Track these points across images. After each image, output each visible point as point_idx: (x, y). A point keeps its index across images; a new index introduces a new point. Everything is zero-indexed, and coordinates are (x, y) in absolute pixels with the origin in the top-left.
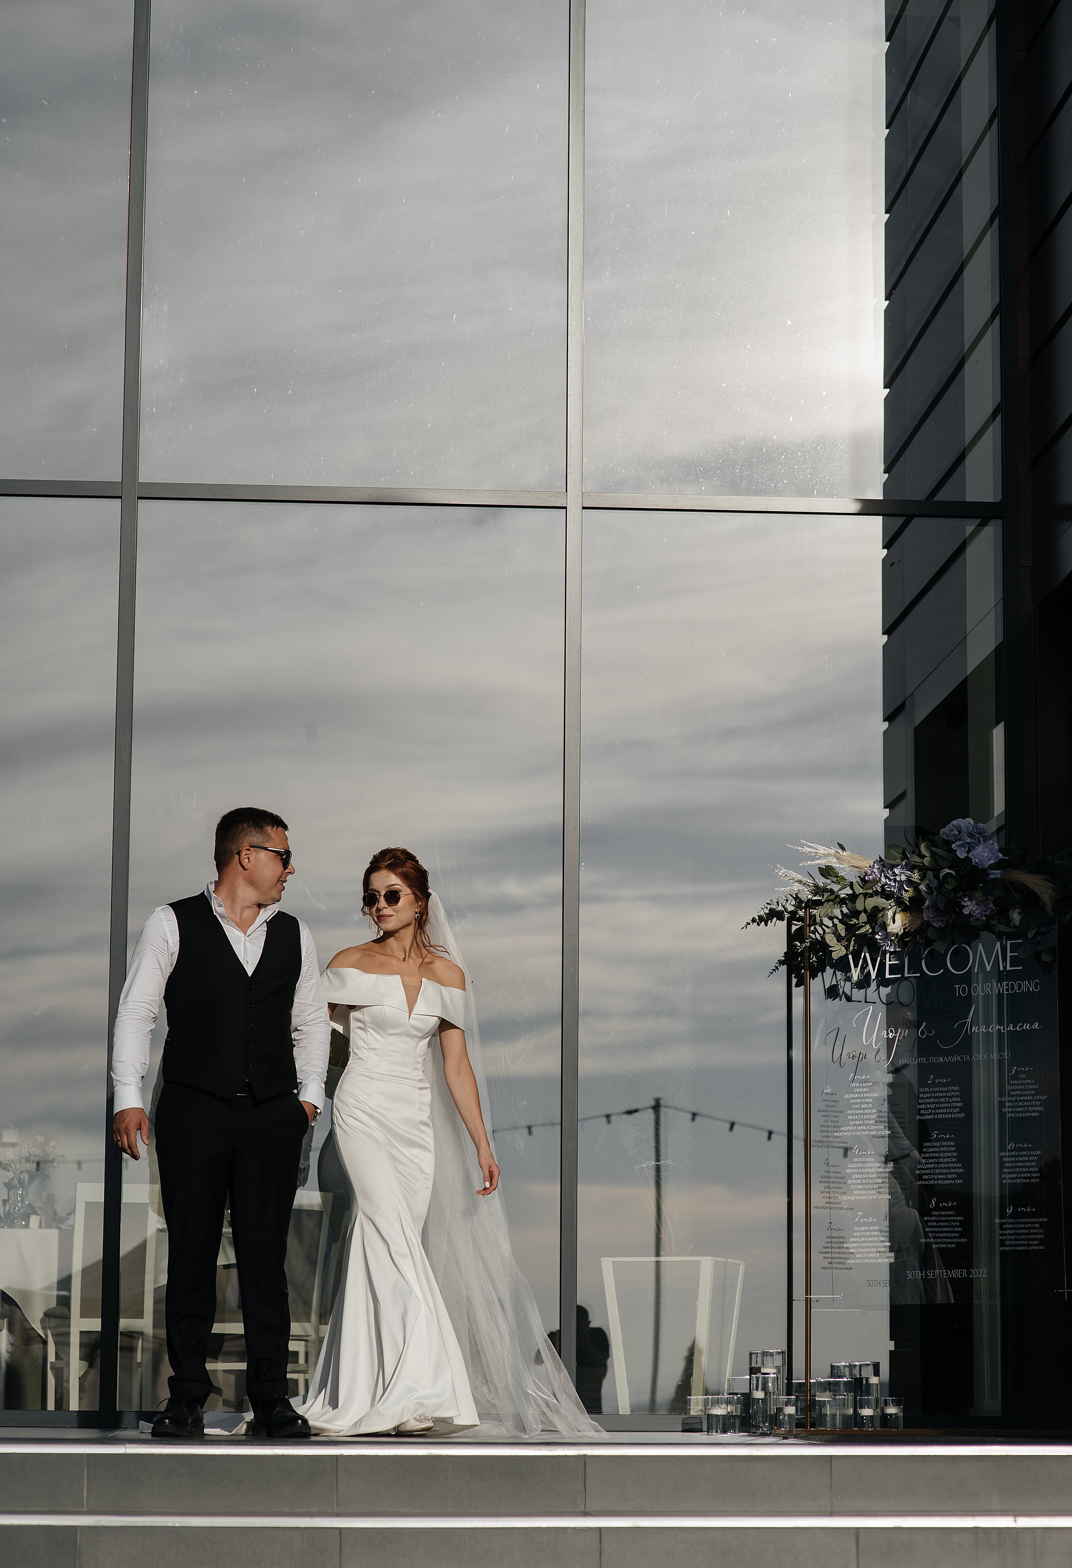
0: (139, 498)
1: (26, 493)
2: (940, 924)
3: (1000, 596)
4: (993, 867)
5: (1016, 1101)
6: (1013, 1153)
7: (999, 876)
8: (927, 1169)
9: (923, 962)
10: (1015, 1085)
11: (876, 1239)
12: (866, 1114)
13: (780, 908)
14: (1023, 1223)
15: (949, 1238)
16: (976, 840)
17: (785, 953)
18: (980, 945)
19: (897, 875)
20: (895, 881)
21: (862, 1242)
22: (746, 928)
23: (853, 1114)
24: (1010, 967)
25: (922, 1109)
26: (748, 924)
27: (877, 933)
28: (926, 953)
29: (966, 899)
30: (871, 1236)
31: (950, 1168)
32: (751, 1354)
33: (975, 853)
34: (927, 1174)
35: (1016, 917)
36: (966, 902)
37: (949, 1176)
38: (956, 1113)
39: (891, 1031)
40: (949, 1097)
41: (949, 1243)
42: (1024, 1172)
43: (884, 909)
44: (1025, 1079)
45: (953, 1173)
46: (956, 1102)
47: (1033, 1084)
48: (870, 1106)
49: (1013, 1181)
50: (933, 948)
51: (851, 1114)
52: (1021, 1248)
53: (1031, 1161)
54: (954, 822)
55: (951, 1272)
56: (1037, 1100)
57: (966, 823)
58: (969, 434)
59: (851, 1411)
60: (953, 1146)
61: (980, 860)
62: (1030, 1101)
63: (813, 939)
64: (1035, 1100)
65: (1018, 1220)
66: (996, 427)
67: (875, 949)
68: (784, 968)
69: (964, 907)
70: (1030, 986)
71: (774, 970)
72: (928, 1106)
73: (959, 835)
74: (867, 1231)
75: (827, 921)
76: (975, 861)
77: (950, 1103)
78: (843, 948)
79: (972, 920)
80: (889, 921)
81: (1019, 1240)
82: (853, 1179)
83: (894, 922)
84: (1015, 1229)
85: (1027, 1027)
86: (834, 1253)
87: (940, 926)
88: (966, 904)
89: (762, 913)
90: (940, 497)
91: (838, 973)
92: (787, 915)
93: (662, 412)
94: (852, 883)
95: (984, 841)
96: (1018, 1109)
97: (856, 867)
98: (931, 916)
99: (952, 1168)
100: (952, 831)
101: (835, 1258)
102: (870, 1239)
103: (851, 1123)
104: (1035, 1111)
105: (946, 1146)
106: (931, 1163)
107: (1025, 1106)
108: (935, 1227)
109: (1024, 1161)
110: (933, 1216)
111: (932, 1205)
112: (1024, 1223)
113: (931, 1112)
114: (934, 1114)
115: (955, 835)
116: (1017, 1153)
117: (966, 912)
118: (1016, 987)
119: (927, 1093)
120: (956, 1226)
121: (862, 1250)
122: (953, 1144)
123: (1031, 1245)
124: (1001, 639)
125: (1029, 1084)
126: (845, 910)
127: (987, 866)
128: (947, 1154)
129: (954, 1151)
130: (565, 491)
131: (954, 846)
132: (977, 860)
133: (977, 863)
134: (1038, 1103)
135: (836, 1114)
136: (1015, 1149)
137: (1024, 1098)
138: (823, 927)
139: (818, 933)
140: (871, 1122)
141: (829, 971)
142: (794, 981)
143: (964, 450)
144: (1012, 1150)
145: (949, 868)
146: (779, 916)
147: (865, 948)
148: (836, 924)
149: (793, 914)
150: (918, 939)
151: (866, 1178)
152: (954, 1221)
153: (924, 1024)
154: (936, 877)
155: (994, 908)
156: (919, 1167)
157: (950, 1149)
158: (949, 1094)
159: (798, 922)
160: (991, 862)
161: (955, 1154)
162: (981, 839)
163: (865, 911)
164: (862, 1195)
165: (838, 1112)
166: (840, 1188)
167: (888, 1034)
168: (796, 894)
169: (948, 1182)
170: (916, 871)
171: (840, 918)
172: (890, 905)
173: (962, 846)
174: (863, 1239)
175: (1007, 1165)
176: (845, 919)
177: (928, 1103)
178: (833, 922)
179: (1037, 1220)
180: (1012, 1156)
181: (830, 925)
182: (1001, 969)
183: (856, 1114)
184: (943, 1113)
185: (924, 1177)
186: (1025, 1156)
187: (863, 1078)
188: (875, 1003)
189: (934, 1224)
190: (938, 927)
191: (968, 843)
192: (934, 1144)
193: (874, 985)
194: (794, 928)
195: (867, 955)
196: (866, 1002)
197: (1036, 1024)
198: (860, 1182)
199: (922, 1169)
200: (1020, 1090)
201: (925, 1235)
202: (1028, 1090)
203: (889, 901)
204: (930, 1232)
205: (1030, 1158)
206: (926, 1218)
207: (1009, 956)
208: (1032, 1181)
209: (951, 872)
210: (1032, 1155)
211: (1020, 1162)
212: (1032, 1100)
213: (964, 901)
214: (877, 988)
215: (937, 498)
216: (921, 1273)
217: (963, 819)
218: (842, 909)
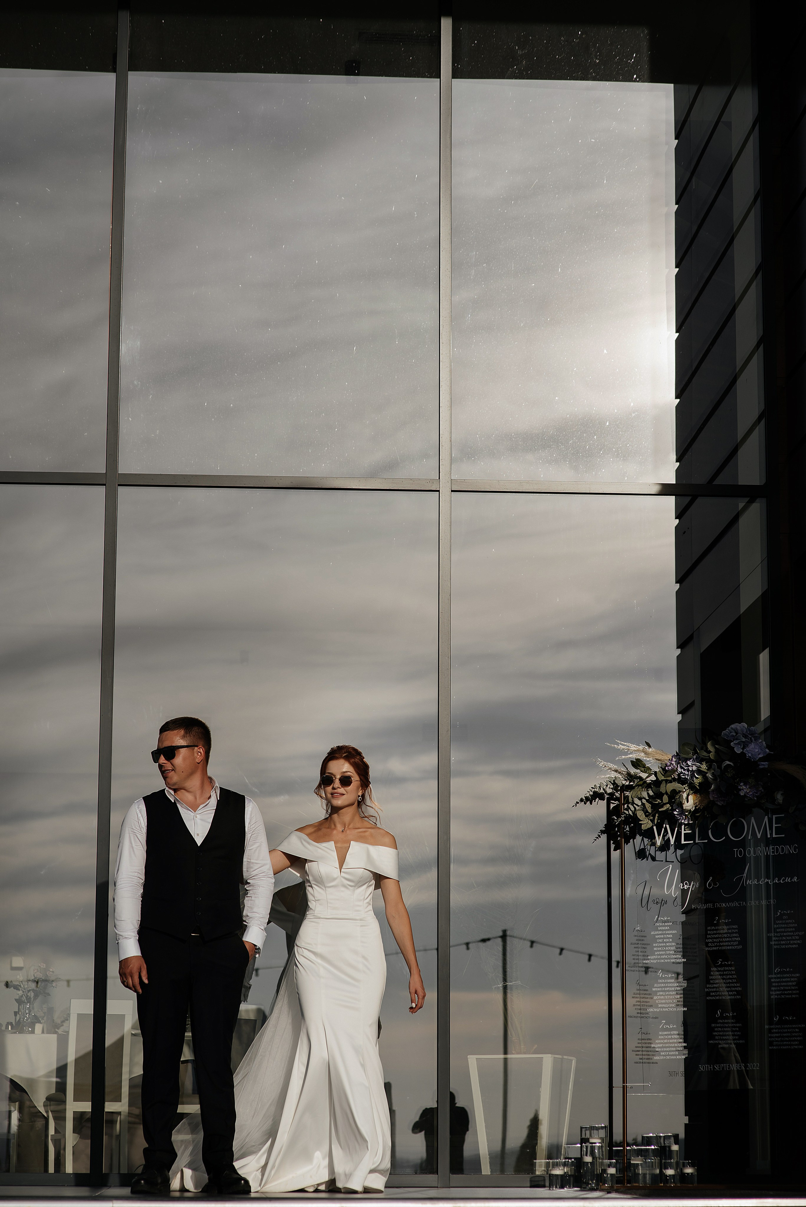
0: (119, 485)
1: (34, 482)
2: (722, 803)
3: (766, 555)
4: (761, 759)
5: (781, 936)
6: (779, 976)
7: (766, 766)
8: (714, 988)
9: (710, 831)
10: (780, 924)
11: (676, 1041)
12: (668, 946)
13: (602, 791)
14: (786, 1028)
15: (731, 1040)
16: (749, 739)
17: (605, 825)
18: (753, 818)
19: (689, 766)
20: (688, 770)
21: (665, 1043)
22: (576, 806)
23: (657, 947)
25: (710, 942)
26: (577, 803)
27: (676, 810)
28: (712, 825)
29: (742, 784)
30: (672, 1039)
31: (731, 987)
32: (581, 1128)
33: (748, 749)
34: (714, 992)
35: (779, 797)
36: (742, 786)
37: (730, 993)
38: (735, 945)
39: (686, 884)
40: (731, 933)
41: (731, 1044)
42: (787, 990)
43: (680, 791)
44: (787, 919)
45: (734, 991)
46: (736, 937)
47: (794, 923)
48: (671, 940)
49: (779, 997)
50: (717, 821)
51: (656, 947)
52: (785, 1047)
53: (792, 981)
54: (733, 726)
56: (796, 935)
57: (742, 726)
58: (741, 432)
59: (658, 1171)
61: (752, 754)
62: (791, 936)
63: (627, 814)
64: (795, 936)
65: (783, 1026)
66: (761, 428)
67: (674, 823)
68: (604, 837)
69: (740, 790)
70: (789, 849)
71: (597, 838)
72: (715, 940)
73: (736, 735)
74: (669, 1035)
75: (638, 801)
76: (748, 755)
77: (731, 938)
78: (650, 821)
79: (746, 799)
80: (685, 801)
81: (784, 1041)
82: (658, 995)
83: (688, 802)
84: (781, 1033)
85: (788, 880)
86: (644, 1051)
87: (722, 804)
88: (741, 788)
89: (588, 795)
90: (718, 481)
91: (646, 840)
92: (606, 796)
94: (656, 772)
95: (755, 740)
96: (782, 942)
97: (659, 760)
98: (716, 797)
99: (733, 987)
100: (731, 733)
101: (645, 1055)
102: (671, 1041)
103: (656, 953)
104: (795, 944)
105: (728, 970)
107: (788, 940)
108: (720, 1031)
109: (788, 982)
110: (718, 1023)
111: (718, 1015)
112: (788, 1028)
113: (717, 944)
114: (718, 946)
115: (733, 736)
116: (782, 976)
117: (742, 794)
118: (780, 850)
119: (713, 930)
120: (737, 1031)
121: (665, 1049)
122: (733, 969)
123: (794, 1045)
124: (766, 587)
125: (791, 923)
126: (651, 793)
127: (757, 759)
128: (729, 977)
129: (734, 974)
130: (438, 478)
131: (732, 744)
132: (750, 755)
133: (750, 757)
134: (797, 938)
135: (645, 946)
136: (780, 973)
137: (787, 934)
138: (635, 805)
139: (631, 810)
140: (671, 952)
141: (638, 838)
142: (613, 846)
143: (737, 445)
144: (778, 973)
145: (729, 761)
146: (601, 796)
147: (666, 821)
148: (644, 803)
149: (611, 794)
150: (706, 814)
151: (668, 995)
152: (735, 1027)
153: (711, 878)
154: (719, 767)
155: (763, 790)
156: (707, 986)
157: (731, 973)
158: (731, 931)
159: (615, 801)
160: (761, 756)
161: (735, 976)
162: (753, 738)
163: (666, 793)
164: (665, 1008)
165: (647, 944)
166: (649, 1002)
167: (683, 886)
168: (614, 781)
169: (730, 997)
170: (704, 763)
171: (648, 798)
172: (685, 789)
173: (738, 744)
174: (666, 1041)
175: (774, 984)
176: (652, 800)
177: (714, 938)
178: (642, 802)
179: (797, 1026)
180: (778, 978)
181: (640, 804)
182: (769, 836)
183: (660, 947)
184: (726, 946)
185: (711, 994)
186: (788, 977)
187: (665, 919)
188: (673, 862)
189: (720, 1029)
190: (721, 805)
191: (743, 742)
192: (719, 969)
193: (672, 849)
194: (612, 806)
195: (668, 826)
196: (667, 861)
197: (795, 878)
198: (663, 998)
199: (710, 988)
200: (784, 928)
201: (713, 1038)
202: (790, 928)
203: (684, 786)
204: (717, 1035)
205: (792, 979)
206: (713, 1025)
207: (775, 827)
208: (794, 996)
209: (731, 764)
210: (794, 977)
211: (785, 982)
212: (793, 936)
213: (741, 786)
214: (675, 851)
215: (716, 482)
216: (710, 1066)
217: (740, 724)
218: (649, 792)
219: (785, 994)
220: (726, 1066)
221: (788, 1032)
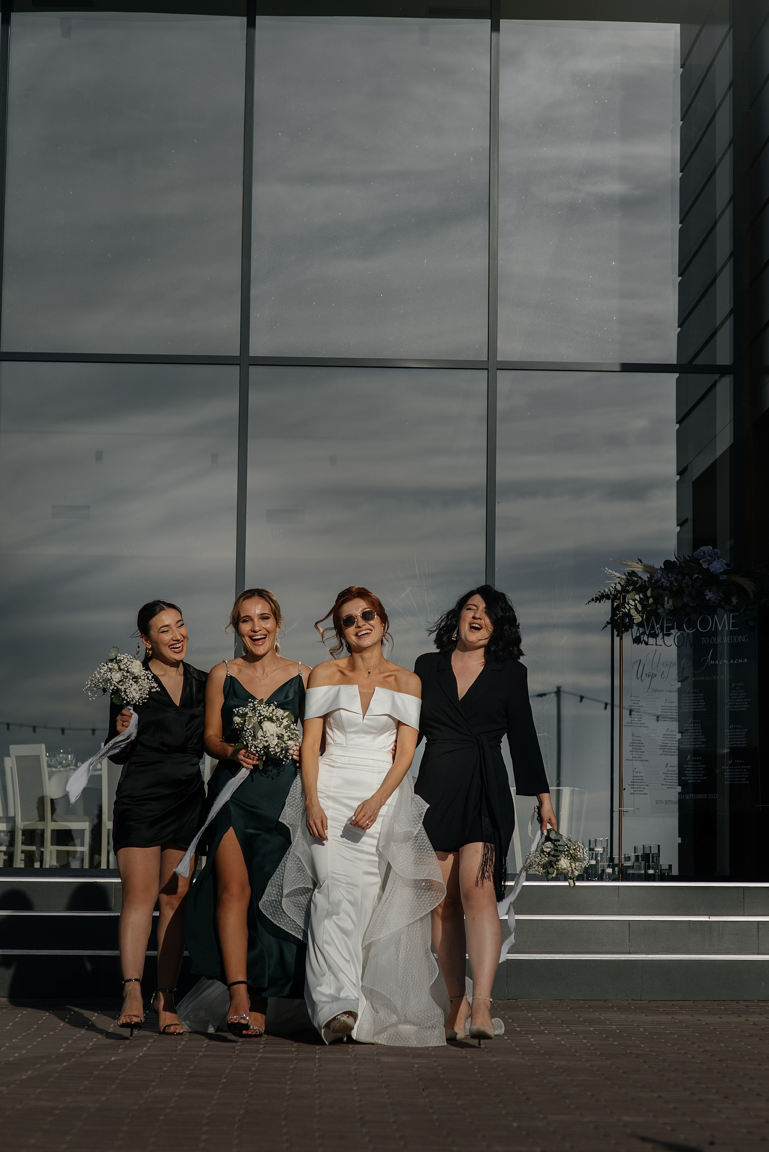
0: (250, 365)
1: (187, 362)
2: (693, 604)
3: (732, 417)
4: (722, 573)
5: (735, 702)
6: (732, 731)
7: (725, 578)
9: (684, 625)
10: (734, 693)
13: (607, 593)
14: (736, 769)
15: (698, 777)
16: (713, 558)
17: (611, 618)
18: (716, 615)
19: (670, 577)
20: (668, 580)
22: (589, 604)
24: (732, 628)
26: (590, 601)
27: (659, 609)
28: (686, 620)
29: (707, 591)
32: (590, 841)
33: (712, 566)
35: (735, 600)
37: (697, 743)
38: (702, 708)
40: (698, 699)
41: (697, 780)
42: (740, 741)
43: (663, 596)
44: (739, 690)
45: (700, 741)
46: (702, 702)
47: (743, 693)
50: (690, 617)
52: (739, 783)
53: (742, 735)
54: (701, 548)
55: (698, 795)
56: (746, 701)
57: (708, 549)
58: (718, 321)
59: (643, 872)
60: (700, 726)
61: (715, 569)
62: (742, 702)
63: (625, 611)
65: (735, 767)
66: (731, 320)
67: (658, 617)
68: (609, 626)
70: (741, 639)
71: (605, 627)
73: (704, 555)
75: (631, 602)
76: (712, 570)
77: (699, 703)
78: (640, 617)
79: (710, 602)
80: (666, 603)
81: (735, 778)
83: (668, 603)
84: (733, 772)
85: (740, 661)
87: (693, 606)
88: (707, 594)
89: (598, 596)
91: (641, 629)
92: (611, 597)
93: (542, 315)
94: (645, 581)
95: (718, 559)
96: (735, 707)
97: (648, 572)
98: (689, 600)
99: (699, 738)
100: (700, 553)
104: (745, 708)
105: (696, 726)
106: (688, 736)
107: (739, 705)
108: (690, 771)
109: (738, 735)
110: (689, 765)
111: (688, 759)
112: (738, 769)
115: (701, 555)
116: (735, 731)
117: (707, 598)
118: (735, 639)
120: (701, 770)
122: (700, 725)
123: (742, 781)
124: (732, 442)
125: (741, 693)
126: (641, 596)
127: (719, 573)
128: (696, 731)
129: (700, 729)
130: (487, 360)
131: (701, 561)
132: (713, 570)
133: (713, 571)
134: (747, 703)
135: (639, 708)
136: (734, 729)
137: (739, 700)
138: (630, 605)
139: (627, 609)
141: (635, 628)
142: (616, 633)
143: (716, 329)
144: (732, 729)
145: (697, 574)
146: (607, 597)
147: (653, 617)
148: (637, 604)
149: (614, 596)
150: (682, 612)
152: (700, 767)
154: (691, 578)
155: (723, 596)
158: (698, 698)
159: (618, 600)
160: (721, 570)
161: (701, 731)
162: (716, 558)
163: (652, 597)
165: (640, 706)
166: (641, 749)
168: (615, 587)
169: (697, 746)
171: (639, 600)
172: (666, 594)
173: (705, 561)
176: (642, 601)
177: (687, 703)
178: (635, 603)
179: (745, 767)
180: (732, 732)
181: (633, 604)
182: (727, 629)
185: (684, 743)
186: (739, 732)
187: (654, 688)
188: (661, 645)
189: (689, 769)
190: (692, 606)
191: (709, 560)
192: (690, 725)
193: (661, 635)
194: (615, 604)
195: (654, 621)
196: (656, 645)
197: (745, 660)
200: (737, 696)
201: (685, 776)
202: (741, 696)
203: (666, 592)
204: (688, 774)
205: (742, 733)
206: (685, 766)
207: (732, 622)
208: (743, 745)
209: (700, 576)
210: (743, 732)
211: (737, 735)
212: (743, 702)
213: (707, 592)
214: (663, 637)
215: (694, 363)
216: (682, 796)
217: (707, 546)
218: (641, 595)
219: (736, 744)
220: (694, 796)
221: (738, 772)
